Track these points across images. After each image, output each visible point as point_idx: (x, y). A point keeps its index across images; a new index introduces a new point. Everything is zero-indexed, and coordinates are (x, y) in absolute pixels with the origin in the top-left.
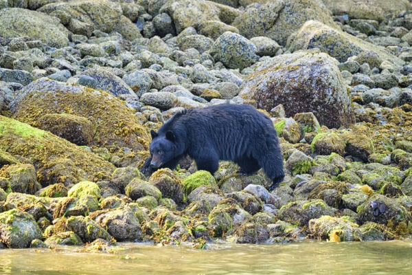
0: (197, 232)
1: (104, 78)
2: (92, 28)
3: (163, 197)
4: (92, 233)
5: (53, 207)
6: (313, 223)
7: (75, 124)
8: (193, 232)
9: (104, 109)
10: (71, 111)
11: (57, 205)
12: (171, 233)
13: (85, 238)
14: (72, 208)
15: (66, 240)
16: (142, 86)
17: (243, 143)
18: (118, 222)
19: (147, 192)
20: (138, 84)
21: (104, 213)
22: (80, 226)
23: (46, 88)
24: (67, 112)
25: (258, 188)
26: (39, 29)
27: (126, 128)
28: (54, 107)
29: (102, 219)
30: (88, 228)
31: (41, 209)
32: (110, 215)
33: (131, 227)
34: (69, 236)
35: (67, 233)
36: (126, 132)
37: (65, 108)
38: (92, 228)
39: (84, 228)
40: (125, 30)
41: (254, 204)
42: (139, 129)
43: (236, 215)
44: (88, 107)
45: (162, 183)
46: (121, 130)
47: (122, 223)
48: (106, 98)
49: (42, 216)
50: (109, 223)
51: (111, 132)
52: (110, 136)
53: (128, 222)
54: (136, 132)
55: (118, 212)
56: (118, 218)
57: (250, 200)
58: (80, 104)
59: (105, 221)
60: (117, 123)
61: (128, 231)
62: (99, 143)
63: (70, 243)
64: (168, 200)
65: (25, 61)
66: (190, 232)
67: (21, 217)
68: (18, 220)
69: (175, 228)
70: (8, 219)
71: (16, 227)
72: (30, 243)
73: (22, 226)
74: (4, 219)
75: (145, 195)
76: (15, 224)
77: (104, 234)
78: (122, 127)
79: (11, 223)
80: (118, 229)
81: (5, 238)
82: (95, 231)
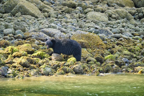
4: (68, 71)
6: (135, 68)
9: (93, 38)
10: (84, 39)
11: (62, 64)
14: (65, 65)
15: (61, 73)
17: (71, 51)
18: (76, 68)
20: (115, 32)
21: (73, 66)
22: (65, 69)
25: (125, 59)
26: (99, 17)
27: (98, 43)
28: (80, 38)
29: (72, 67)
30: (67, 70)
31: (58, 65)
32: (75, 66)
33: (80, 69)
34: (62, 72)
35: (61, 71)
36: (98, 45)
37: (83, 38)
38: (68, 70)
39: (66, 70)
40: (129, 17)
41: (122, 63)
42: (102, 44)
43: (114, 66)
44: (89, 38)
45: (97, 58)
46: (97, 44)
47: (77, 68)
49: (58, 67)
51: (94, 45)
52: (94, 46)
53: (79, 68)
54: (101, 45)
55: (77, 65)
56: (76, 67)
58: (86, 37)
59: (73, 68)
60: (96, 42)
61: (79, 70)
62: (91, 48)
66: (98, 71)
67: (47, 66)
68: (46, 67)
69: (94, 70)
70: (43, 67)
71: (45, 69)
72: (49, 73)
73: (47, 69)
74: (42, 67)
75: (91, 61)
76: (45, 68)
77: (72, 71)
78: (97, 43)
79: (44, 68)
80: (76, 70)
81: (42, 72)
82: (69, 70)
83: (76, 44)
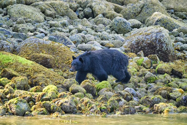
0: (102, 109)
1: (60, 37)
2: (55, 14)
3: (87, 93)
4: (53, 109)
5: (36, 97)
6: (156, 106)
7: (47, 58)
8: (100, 109)
9: (60, 51)
10: (45, 52)
11: (38, 96)
12: (90, 110)
13: (50, 111)
14: (44, 98)
15: (41, 112)
16: (78, 41)
18: (65, 104)
19: (79, 90)
20: (76, 40)
21: (59, 100)
22: (48, 106)
23: (34, 41)
24: (43, 53)
25: (130, 89)
26: (30, 14)
27: (70, 61)
28: (37, 50)
29: (58, 103)
30: (52, 107)
31: (30, 97)
32: (62, 101)
33: (72, 106)
34: (43, 110)
35: (42, 109)
37: (42, 51)
39: (50, 107)
40: (70, 15)
41: (129, 97)
43: (120, 101)
44: (53, 50)
45: (86, 86)
46: (68, 62)
47: (68, 105)
48: (61, 47)
49: (31, 101)
50: (61, 104)
51: (63, 62)
52: (62, 64)
53: (70, 104)
55: (66, 99)
56: (66, 102)
57: (127, 95)
58: (49, 49)
59: (60, 103)
60: (66, 58)
61: (70, 108)
62: (58, 67)
63: (43, 114)
64: (89, 94)
65: (24, 29)
66: (99, 109)
67: (21, 101)
68: (19, 102)
69: (92, 108)
70: (15, 102)
71: (18, 106)
72: (25, 113)
73: (21, 105)
74: (13, 102)
75: (78, 92)
76: (18, 104)
77: (59, 109)
78: (68, 60)
79: (16, 104)
80: (66, 108)
81: (13, 111)
82: (55, 108)
83: (119, 56)
